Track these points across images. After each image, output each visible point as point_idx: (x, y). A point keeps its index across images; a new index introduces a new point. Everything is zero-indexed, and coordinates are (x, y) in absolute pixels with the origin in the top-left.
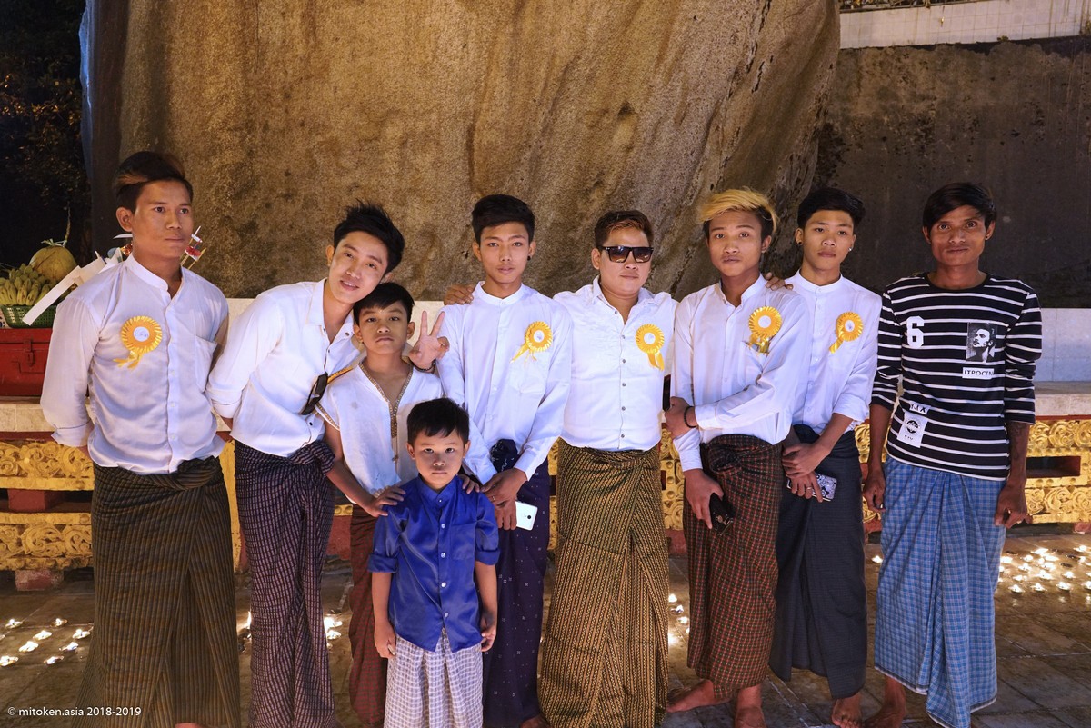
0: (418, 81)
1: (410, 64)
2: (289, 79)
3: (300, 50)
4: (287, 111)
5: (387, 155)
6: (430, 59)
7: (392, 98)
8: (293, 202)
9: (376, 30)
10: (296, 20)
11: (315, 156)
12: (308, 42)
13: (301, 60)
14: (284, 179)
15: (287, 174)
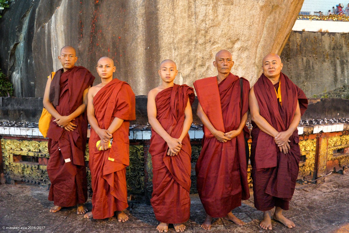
0: (247, 30)
1: (245, 25)
2: (207, 26)
3: (211, 17)
4: (205, 37)
5: (234, 53)
6: (251, 24)
7: (239, 35)
8: (203, 68)
9: (236, 13)
10: (211, 7)
11: (212, 52)
12: (214, 15)
13: (212, 20)
14: (201, 59)
15: (203, 58)
